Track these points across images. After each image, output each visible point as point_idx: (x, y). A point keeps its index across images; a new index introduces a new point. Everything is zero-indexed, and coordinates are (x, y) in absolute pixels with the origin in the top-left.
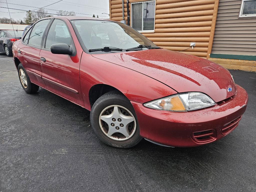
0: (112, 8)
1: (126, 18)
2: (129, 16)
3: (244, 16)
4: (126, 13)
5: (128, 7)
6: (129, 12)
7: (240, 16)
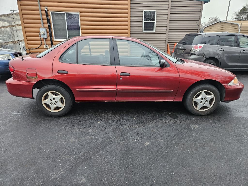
0: (23, 13)
1: (46, 26)
2: (50, 24)
3: (145, 32)
4: (46, 21)
5: (47, 15)
6: (48, 20)
7: (143, 32)
